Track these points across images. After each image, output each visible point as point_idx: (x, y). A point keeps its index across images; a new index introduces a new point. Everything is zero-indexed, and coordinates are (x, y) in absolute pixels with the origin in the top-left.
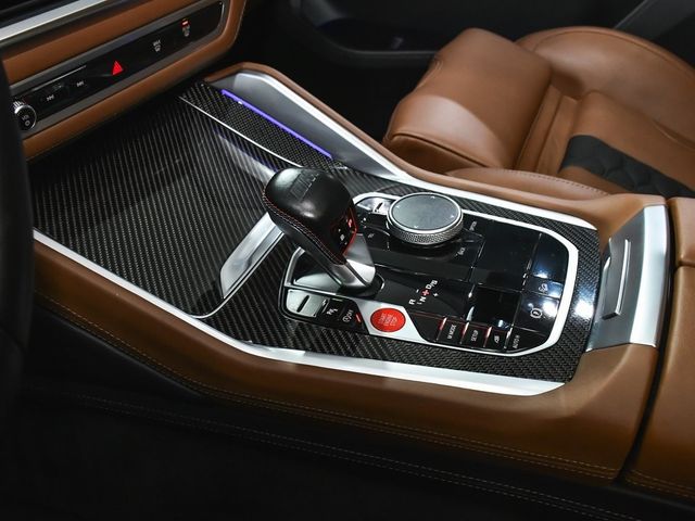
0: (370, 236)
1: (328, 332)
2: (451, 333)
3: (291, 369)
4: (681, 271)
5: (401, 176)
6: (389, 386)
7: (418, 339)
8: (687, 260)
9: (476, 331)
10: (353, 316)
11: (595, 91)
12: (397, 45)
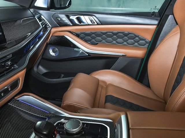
0: (61, 133)
4: (130, 130)
5: (66, 115)
8: (132, 128)
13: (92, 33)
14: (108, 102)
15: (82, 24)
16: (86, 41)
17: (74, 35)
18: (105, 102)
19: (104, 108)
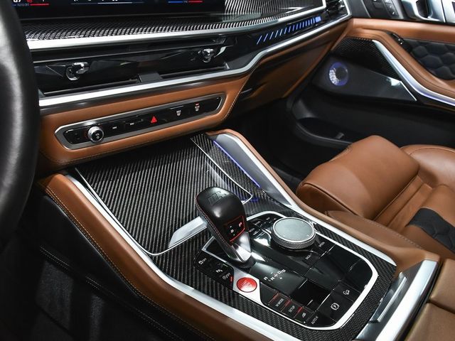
1: (212, 282)
2: (279, 303)
3: (181, 297)
4: (427, 307)
6: (227, 322)
7: (258, 301)
8: (434, 300)
9: (294, 307)
10: (229, 277)
11: (444, 185)
12: (340, 137)
13: (447, 46)
14: (416, 224)
15: (430, 18)
16: (426, 66)
17: (399, 43)
18: (410, 223)
19: (402, 233)
